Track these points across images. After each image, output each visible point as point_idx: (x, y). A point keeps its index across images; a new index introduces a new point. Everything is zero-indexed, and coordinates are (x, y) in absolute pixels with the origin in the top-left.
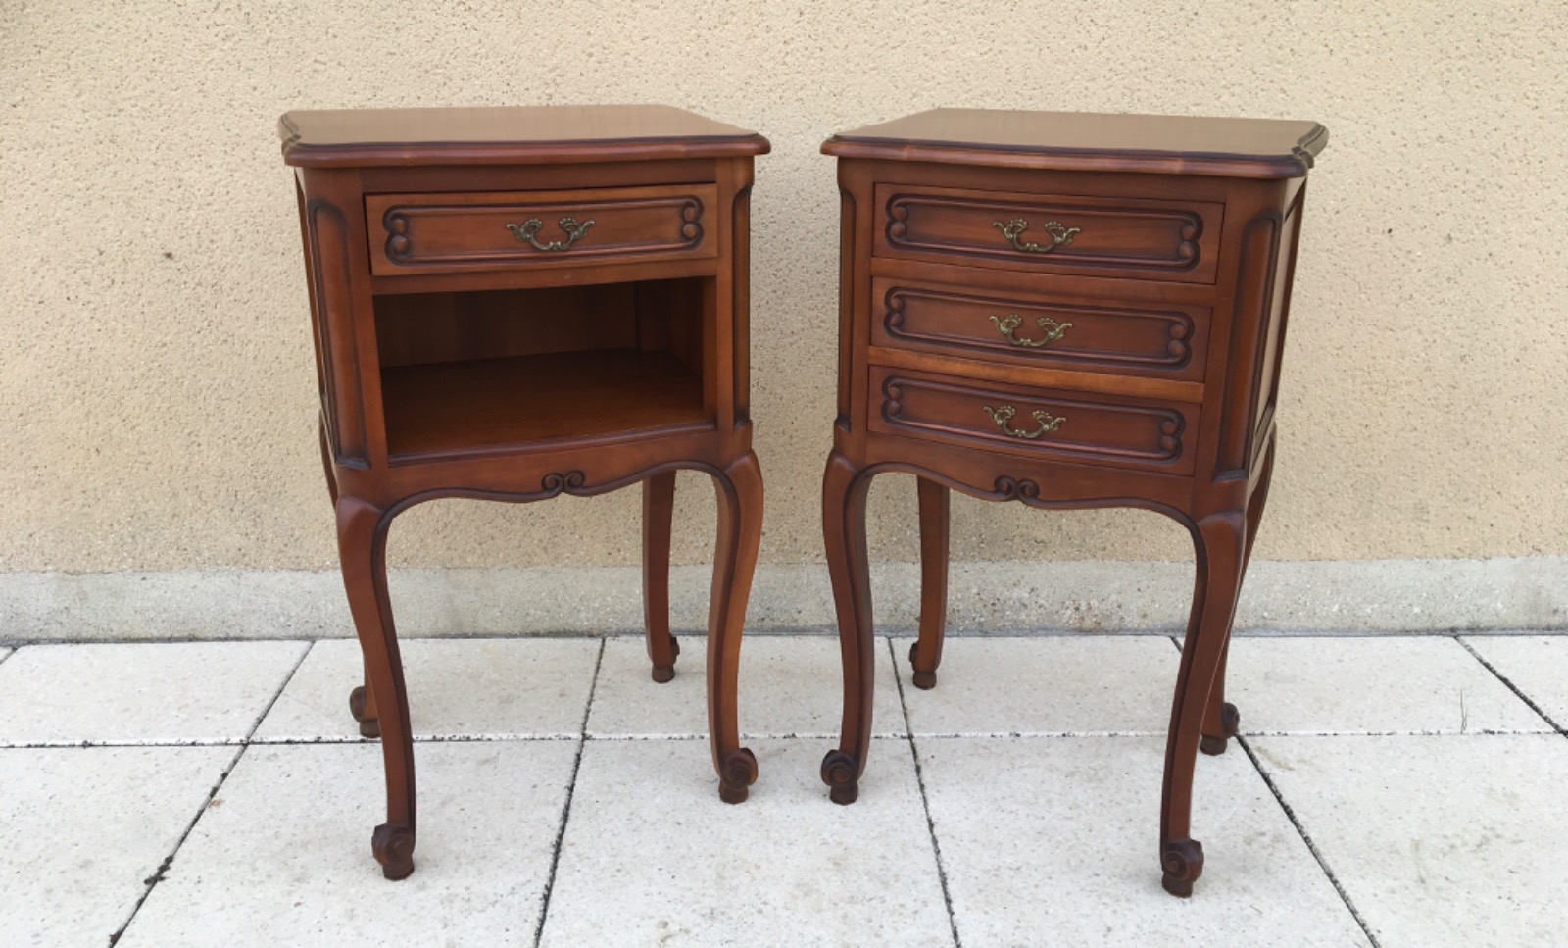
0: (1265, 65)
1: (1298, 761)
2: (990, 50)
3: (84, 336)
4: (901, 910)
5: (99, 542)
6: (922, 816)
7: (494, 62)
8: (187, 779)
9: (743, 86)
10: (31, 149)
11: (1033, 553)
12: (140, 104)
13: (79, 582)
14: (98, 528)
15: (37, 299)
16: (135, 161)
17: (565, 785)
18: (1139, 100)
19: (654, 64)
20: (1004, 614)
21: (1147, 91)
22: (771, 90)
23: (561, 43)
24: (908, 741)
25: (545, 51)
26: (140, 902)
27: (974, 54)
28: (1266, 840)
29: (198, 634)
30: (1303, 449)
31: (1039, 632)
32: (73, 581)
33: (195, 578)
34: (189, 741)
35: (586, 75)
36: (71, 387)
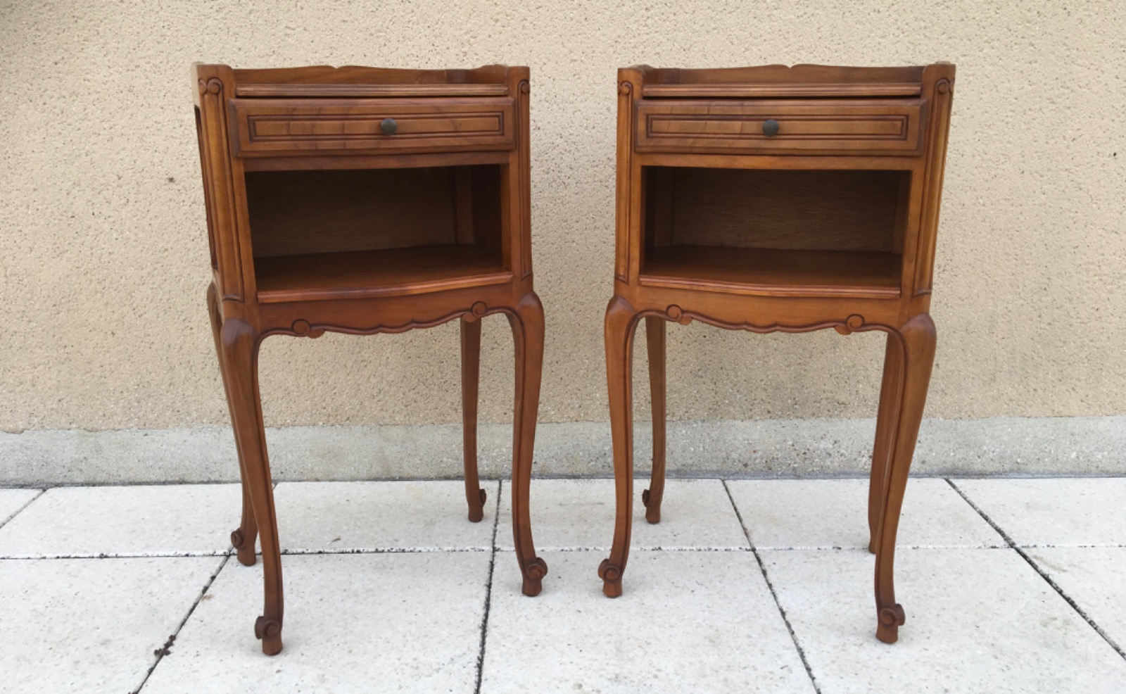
0: (1017, 24)
1: (1069, 566)
2: (805, 13)
3: (105, 243)
4: (772, 676)
5: (112, 406)
6: (774, 606)
7: (423, 27)
8: (183, 580)
9: (614, 44)
10: (67, 97)
11: (836, 412)
12: (152, 62)
13: (96, 437)
14: (112, 394)
15: (70, 214)
16: (147, 105)
17: (485, 583)
18: (920, 52)
19: (546, 27)
20: (813, 461)
21: (926, 45)
22: (636, 47)
23: (474, 11)
24: (751, 553)
25: (462, 18)
26: (151, 671)
27: (793, 17)
28: (1059, 623)
29: (187, 479)
30: (1047, 328)
31: (841, 476)
32: (91, 436)
33: (187, 431)
34: (184, 553)
35: (493, 36)
36: (93, 284)
